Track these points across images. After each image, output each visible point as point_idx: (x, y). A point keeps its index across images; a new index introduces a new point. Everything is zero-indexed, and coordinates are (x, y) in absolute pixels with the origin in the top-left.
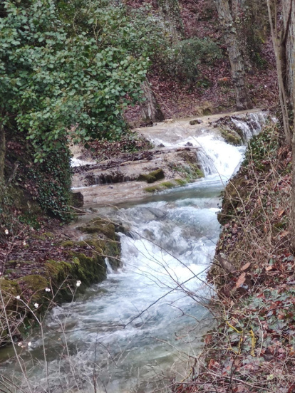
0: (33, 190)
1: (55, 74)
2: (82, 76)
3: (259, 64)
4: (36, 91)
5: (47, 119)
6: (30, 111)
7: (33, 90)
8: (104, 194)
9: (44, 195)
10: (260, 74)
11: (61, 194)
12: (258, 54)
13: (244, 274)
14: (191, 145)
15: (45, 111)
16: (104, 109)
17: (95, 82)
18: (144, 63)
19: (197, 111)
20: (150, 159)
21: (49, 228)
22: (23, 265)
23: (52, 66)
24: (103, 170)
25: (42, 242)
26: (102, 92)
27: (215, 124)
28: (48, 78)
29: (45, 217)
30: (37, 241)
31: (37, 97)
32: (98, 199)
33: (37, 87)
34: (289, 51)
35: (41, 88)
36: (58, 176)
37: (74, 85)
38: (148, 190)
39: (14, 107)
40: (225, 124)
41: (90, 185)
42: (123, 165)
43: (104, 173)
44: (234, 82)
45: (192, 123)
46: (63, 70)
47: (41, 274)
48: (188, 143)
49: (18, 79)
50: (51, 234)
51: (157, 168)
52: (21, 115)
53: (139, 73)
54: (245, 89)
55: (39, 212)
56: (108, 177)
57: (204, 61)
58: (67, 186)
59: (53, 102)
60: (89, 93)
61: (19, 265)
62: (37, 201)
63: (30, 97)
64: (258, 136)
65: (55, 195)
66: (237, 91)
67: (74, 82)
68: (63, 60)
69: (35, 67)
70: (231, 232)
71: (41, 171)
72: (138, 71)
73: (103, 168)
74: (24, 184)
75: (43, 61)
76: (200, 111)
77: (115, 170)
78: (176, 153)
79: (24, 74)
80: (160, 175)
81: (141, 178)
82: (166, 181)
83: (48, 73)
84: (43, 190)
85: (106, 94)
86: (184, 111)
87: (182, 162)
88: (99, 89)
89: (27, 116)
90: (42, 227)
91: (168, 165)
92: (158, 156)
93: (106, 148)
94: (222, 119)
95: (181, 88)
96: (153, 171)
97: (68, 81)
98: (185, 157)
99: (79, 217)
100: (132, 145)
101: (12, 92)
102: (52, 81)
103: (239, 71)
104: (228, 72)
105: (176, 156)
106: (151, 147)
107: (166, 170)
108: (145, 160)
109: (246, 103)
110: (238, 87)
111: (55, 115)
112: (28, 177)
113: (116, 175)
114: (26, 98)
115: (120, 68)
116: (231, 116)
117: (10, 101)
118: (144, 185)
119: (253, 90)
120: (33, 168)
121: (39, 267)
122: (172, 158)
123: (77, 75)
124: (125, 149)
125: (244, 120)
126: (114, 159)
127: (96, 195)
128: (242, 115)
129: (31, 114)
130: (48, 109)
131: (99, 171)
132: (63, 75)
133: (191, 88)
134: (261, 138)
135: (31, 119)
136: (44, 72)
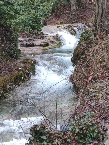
0: (5, 47)
1: (21, 7)
2: (30, 8)
3: (80, 7)
4: (14, 12)
5: (18, 22)
6: (12, 19)
7: (13, 12)
8: (28, 50)
9: (9, 49)
10: (81, 10)
11: (15, 49)
12: (80, 3)
13: (91, 76)
14: (58, 34)
15: (17, 20)
16: (37, 20)
17: (34, 10)
18: (51, 5)
19: (58, 23)
20: (43, 39)
21: (11, 61)
22: (4, 73)
23: (20, 4)
24: (27, 42)
25: (9, 66)
26: (37, 14)
27: (66, 28)
28: (18, 8)
29: (9, 57)
30: (7, 65)
31: (14, 14)
32: (26, 52)
33: (15, 11)
34: (100, 3)
35: (16, 11)
36: (14, 43)
37: (27, 11)
38: (43, 50)
39: (6, 17)
40: (70, 28)
41: (22, 47)
42: (34, 40)
43: (27, 43)
44: (72, 13)
45: (58, 27)
46: (23, 5)
47: (11, 76)
48: (57, 34)
49: (8, 8)
50: (12, 63)
51: (46, 42)
52: (8, 20)
53: (49, 8)
54: (76, 16)
55: (7, 55)
56: (28, 44)
57: (61, 5)
58: (17, 47)
59: (20, 17)
60: (32, 14)
61: (3, 73)
62: (6, 51)
63: (12, 14)
64: (85, 32)
65: (12, 49)
66: (73, 16)
67: (27, 10)
68: (24, 2)
69: (14, 4)
70: (80, 64)
71: (8, 41)
72: (49, 7)
73: (27, 41)
74: (2, 45)
75: (17, 2)
76: (59, 23)
77: (31, 42)
78: (53, 37)
79: (10, 6)
80: (47, 45)
81: (41, 45)
82: (49, 47)
83: (18, 6)
84: (9, 48)
85: (38, 14)
86: (53, 22)
87: (55, 40)
88: (35, 13)
89: (11, 21)
90: (8, 60)
91: (50, 41)
92: (46, 38)
93: (27, 34)
94: (68, 26)
95: (52, 14)
96: (45, 43)
97: (25, 9)
98: (56, 39)
99: (21, 58)
100: (37, 34)
101: (6, 12)
102: (20, 9)
103: (74, 9)
104: (69, 9)
105: (53, 38)
106: (43, 35)
107: (49, 43)
108: (41, 39)
109: (76, 21)
110: (73, 15)
111: (21, 21)
112: (4, 43)
113: (31, 44)
114: (11, 14)
115: (43, 6)
116: (71, 25)
117: (5, 15)
118: (41, 48)
119: (78, 16)
120: (5, 39)
121: (10, 73)
122: (51, 39)
123: (28, 8)
124: (34, 35)
125: (76, 27)
126: (30, 38)
127: (24, 50)
128: (75, 25)
129: (12, 20)
130: (18, 19)
131: (25, 42)
132: (23, 7)
133: (56, 14)
134: (86, 33)
135: (12, 22)
136: (17, 6)
